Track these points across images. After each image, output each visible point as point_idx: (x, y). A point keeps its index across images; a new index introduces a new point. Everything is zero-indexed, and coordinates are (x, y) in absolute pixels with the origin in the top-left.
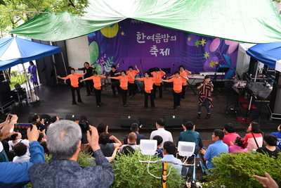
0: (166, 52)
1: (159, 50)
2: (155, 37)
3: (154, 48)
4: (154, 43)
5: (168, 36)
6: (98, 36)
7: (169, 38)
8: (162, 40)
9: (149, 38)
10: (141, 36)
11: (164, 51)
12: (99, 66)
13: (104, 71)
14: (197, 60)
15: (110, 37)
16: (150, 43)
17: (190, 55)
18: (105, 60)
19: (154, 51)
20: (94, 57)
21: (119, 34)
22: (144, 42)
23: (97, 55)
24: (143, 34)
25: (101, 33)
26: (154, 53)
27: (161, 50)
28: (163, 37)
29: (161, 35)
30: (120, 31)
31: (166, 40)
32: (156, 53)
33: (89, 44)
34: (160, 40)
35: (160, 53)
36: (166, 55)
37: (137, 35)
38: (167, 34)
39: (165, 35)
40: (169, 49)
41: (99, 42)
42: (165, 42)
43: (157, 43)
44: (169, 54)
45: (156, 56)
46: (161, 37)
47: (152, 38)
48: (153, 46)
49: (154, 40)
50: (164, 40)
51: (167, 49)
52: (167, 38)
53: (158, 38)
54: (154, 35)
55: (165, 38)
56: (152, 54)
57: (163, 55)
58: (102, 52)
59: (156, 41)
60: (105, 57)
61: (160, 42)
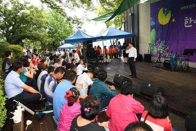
6: (157, 24)
15: (164, 24)
18: (159, 43)
21: (171, 20)
22: (191, 26)
23: (154, 39)
24: (190, 18)
25: (158, 22)
30: (172, 18)
33: (151, 31)
37: (185, 20)
41: (157, 29)
58: (158, 37)
60: (159, 40)
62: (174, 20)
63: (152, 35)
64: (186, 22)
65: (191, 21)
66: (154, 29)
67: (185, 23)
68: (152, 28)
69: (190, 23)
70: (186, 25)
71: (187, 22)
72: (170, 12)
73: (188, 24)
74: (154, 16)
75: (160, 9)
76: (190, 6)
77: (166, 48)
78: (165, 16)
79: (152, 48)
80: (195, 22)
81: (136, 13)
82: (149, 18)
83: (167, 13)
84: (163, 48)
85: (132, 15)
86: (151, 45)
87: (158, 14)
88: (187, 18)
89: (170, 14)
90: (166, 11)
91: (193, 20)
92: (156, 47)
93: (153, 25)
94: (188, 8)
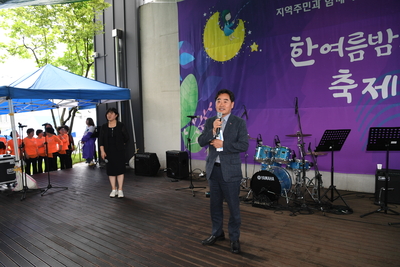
0: (384, 87)
1: (358, 81)
2: (346, 45)
3: (345, 76)
4: (344, 62)
5: (391, 37)
6: (199, 61)
7: (397, 42)
8: (370, 51)
10: (304, 48)
11: (379, 82)
15: (224, 58)
16: (330, 65)
19: (343, 85)
21: (245, 49)
22: (311, 62)
23: (193, 106)
24: (309, 40)
25: (204, 54)
26: (342, 91)
27: (365, 81)
28: (374, 41)
29: (366, 36)
30: (248, 41)
31: (384, 50)
32: (349, 91)
33: (181, 82)
34: (362, 53)
35: (364, 92)
36: (385, 95)
37: (292, 45)
38: (389, 31)
39: (380, 34)
40: (395, 77)
41: (201, 74)
42: (379, 54)
43: (352, 60)
44: (394, 93)
45: (349, 101)
46: (366, 42)
47: (337, 47)
48: (341, 71)
49: (341, 55)
50: (378, 49)
51: (387, 78)
52: (390, 41)
53: (356, 46)
54: (342, 39)
55: (380, 41)
56: (336, 95)
57: (375, 96)
58: (204, 99)
59: (351, 55)
60: (210, 109)
61: (361, 58)
62: (254, 47)
63: (184, 94)
64: (296, 51)
65: (311, 47)
66: (191, 77)
67: (293, 55)
68: (184, 72)
69: (309, 53)
70: (297, 59)
71: (300, 51)
72: (241, 24)
73: (303, 57)
74: (191, 35)
75: (208, 17)
76: (307, 4)
78: (227, 34)
79: (186, 133)
80: (322, 51)
81: (131, 30)
82: (175, 43)
83: (233, 27)
85: (121, 35)
86: (184, 125)
87: (203, 32)
88: (298, 39)
89: (243, 30)
90: (230, 21)
91: (316, 46)
92: (200, 129)
93: (187, 63)
94: (301, 11)
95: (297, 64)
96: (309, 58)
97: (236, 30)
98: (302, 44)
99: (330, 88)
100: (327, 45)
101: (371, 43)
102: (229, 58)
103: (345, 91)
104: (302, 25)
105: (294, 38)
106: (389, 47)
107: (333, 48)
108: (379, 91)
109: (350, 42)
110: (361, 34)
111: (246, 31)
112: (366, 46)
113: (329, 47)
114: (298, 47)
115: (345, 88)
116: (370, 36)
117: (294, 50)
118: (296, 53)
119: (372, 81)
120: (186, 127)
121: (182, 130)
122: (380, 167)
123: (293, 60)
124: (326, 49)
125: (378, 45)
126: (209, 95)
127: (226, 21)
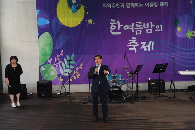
0: (149, 46)
1: (139, 43)
3: (134, 40)
5: (152, 26)
6: (53, 25)
7: (154, 28)
8: (144, 30)
9: (126, 27)
10: (117, 26)
11: (147, 44)
12: (52, 68)
13: (59, 75)
14: (189, 56)
15: (71, 25)
16: (128, 35)
17: (180, 50)
18: (62, 59)
19: (133, 45)
20: (46, 54)
21: (84, 22)
22: (120, 33)
23: (49, 52)
24: (119, 22)
25: (57, 21)
26: (133, 47)
27: (142, 43)
28: (146, 26)
29: (142, 24)
30: (86, 18)
31: (149, 31)
32: (136, 47)
33: (39, 37)
34: (141, 31)
35: (141, 48)
36: (149, 50)
37: (111, 23)
38: (151, 23)
39: (148, 23)
40: (153, 42)
41: (55, 33)
42: (147, 33)
43: (137, 34)
44: (152, 49)
45: (136, 52)
46: (143, 27)
47: (131, 27)
48: (132, 38)
49: (133, 31)
50: (147, 30)
51: (150, 42)
52: (151, 27)
53: (138, 27)
54: (133, 24)
55: (148, 27)
56: (130, 49)
57: (145, 50)
58: (58, 48)
59: (137, 31)
60: (62, 54)
61: (141, 33)
62: (90, 22)
63: (42, 44)
65: (119, 26)
66: (47, 34)
67: (111, 28)
68: (41, 30)
69: (119, 29)
70: (113, 31)
71: (115, 27)
72: (82, 7)
73: (116, 30)
76: (118, 5)
77: (78, 66)
78: (74, 12)
79: (43, 69)
80: (125, 28)
83: (78, 8)
84: (72, 67)
86: (42, 64)
87: (56, 7)
88: (114, 21)
89: (84, 11)
90: (75, 4)
91: (122, 26)
92: (55, 66)
93: (43, 24)
94: (115, 7)
95: (113, 33)
96: (118, 31)
97: (79, 10)
98: (115, 23)
99: (128, 46)
100: (126, 26)
101: (144, 27)
102: (75, 26)
103: (134, 47)
104: (115, 14)
105: (111, 20)
106: (151, 30)
107: (129, 27)
108: (147, 48)
109: (136, 26)
110: (141, 23)
111: (86, 12)
112: (142, 28)
113: (128, 27)
114: (113, 25)
115: (134, 46)
116: (144, 24)
117: (112, 26)
118: (113, 27)
119: (145, 43)
120: (43, 65)
121: (40, 67)
122: (149, 79)
123: (111, 31)
124: (126, 28)
125: (147, 28)
126: (61, 46)
127: (72, 4)
